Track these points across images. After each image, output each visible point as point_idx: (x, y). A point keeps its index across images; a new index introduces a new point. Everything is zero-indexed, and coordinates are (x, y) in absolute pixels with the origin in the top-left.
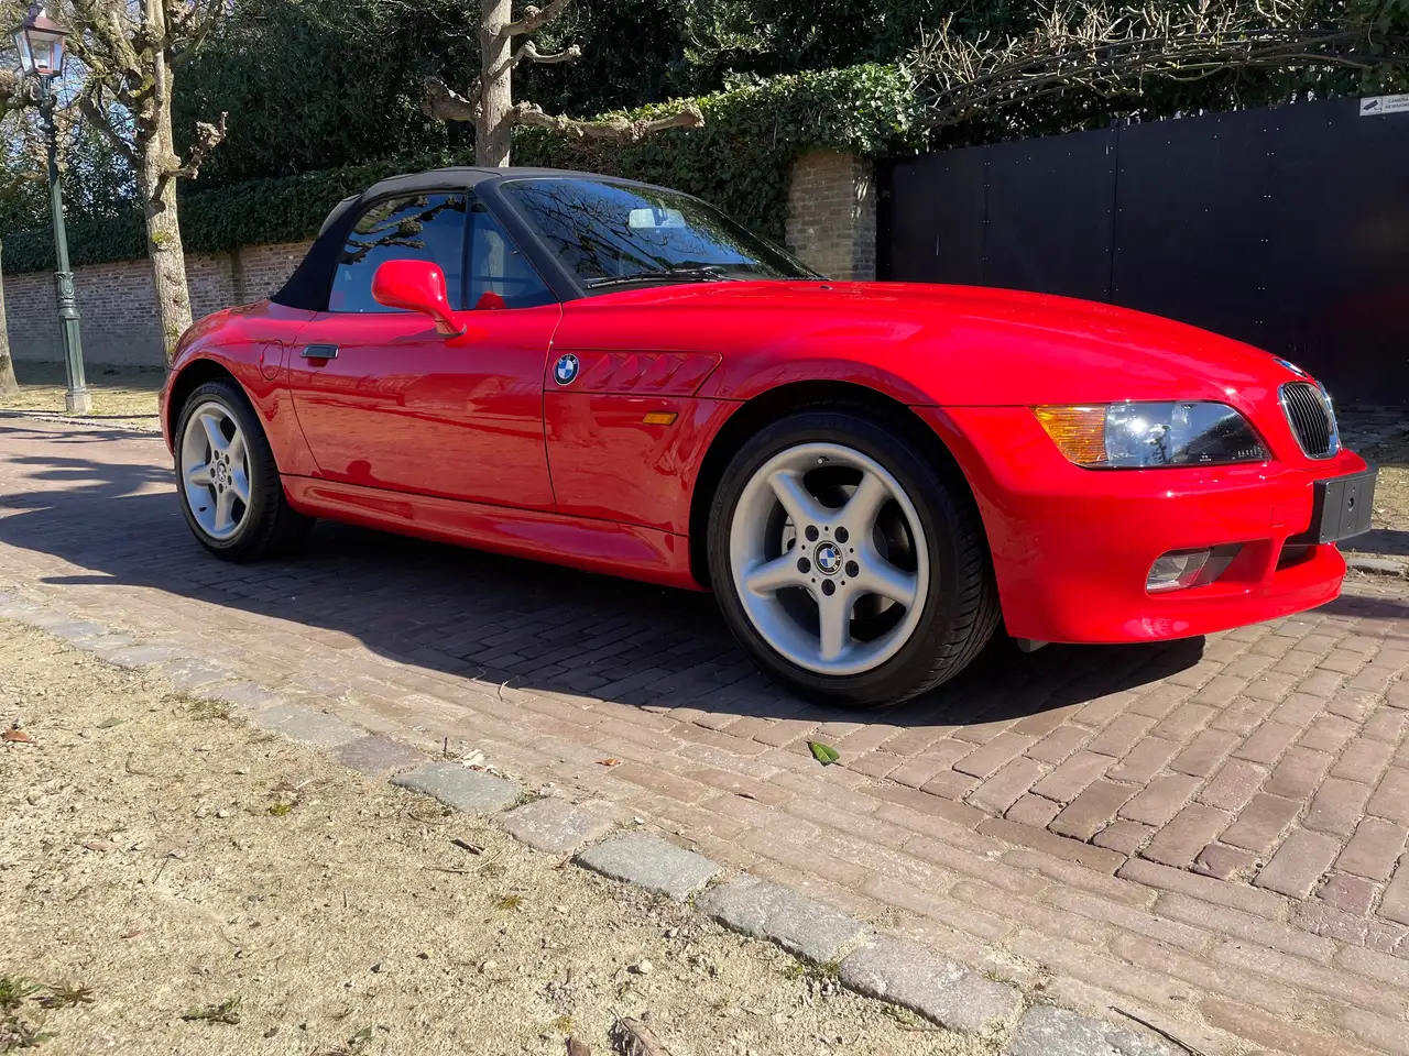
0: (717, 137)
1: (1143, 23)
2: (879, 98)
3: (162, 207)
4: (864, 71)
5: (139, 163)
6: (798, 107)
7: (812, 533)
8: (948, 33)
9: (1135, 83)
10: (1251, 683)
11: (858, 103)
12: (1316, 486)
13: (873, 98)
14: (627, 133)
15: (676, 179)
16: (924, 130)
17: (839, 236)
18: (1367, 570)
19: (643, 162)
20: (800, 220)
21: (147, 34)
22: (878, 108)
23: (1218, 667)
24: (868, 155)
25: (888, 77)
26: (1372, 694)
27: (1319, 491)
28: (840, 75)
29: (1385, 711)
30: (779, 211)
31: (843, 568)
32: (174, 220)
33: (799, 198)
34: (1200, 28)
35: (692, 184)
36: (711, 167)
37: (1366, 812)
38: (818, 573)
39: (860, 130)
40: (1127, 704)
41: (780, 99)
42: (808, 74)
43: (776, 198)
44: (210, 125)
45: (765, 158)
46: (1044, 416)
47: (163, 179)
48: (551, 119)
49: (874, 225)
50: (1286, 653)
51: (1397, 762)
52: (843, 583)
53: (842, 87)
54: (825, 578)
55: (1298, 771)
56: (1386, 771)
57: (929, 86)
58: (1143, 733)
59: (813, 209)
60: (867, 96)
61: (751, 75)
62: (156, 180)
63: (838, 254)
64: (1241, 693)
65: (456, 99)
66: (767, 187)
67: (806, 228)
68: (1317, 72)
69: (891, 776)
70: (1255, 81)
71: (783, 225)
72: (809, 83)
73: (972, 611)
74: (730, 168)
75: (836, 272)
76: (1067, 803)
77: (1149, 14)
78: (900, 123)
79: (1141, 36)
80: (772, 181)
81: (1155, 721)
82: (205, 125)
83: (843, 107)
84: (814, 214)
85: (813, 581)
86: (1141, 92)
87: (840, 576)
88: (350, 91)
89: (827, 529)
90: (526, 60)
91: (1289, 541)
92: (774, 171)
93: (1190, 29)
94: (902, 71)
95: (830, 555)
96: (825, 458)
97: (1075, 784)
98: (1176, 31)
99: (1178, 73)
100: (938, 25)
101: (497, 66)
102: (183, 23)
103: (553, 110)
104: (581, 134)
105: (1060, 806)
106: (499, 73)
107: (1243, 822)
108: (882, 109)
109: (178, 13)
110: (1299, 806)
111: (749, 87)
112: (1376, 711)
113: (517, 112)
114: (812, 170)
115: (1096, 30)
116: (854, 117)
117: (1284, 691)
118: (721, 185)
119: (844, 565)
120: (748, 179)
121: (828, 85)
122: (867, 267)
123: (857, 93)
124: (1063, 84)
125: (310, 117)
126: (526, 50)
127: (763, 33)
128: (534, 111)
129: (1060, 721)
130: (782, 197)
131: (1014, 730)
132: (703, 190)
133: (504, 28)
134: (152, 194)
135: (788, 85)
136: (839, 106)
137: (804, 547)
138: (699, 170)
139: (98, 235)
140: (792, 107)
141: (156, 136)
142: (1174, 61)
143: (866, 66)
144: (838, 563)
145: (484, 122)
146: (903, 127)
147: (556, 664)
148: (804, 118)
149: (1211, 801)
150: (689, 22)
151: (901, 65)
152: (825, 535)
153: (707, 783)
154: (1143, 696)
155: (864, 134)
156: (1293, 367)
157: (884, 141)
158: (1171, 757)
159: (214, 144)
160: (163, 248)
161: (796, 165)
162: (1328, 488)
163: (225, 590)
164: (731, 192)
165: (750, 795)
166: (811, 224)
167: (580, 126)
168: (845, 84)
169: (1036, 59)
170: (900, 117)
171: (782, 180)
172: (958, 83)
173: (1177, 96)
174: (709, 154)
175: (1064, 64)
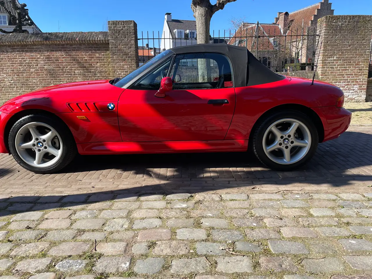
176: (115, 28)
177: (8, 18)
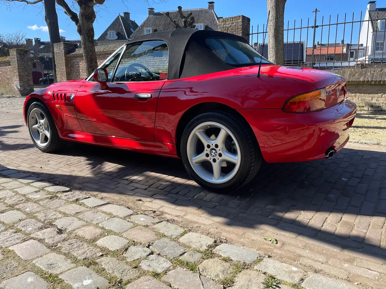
176: (224, 26)
177: (204, 27)
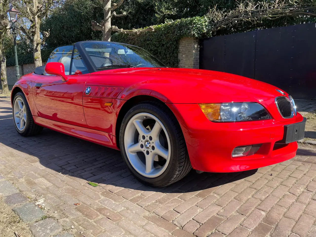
0: (162, 34)
1: (262, 6)
2: (199, 24)
3: (37, 51)
4: (196, 18)
5: (32, 41)
6: (180, 27)
7: (144, 137)
8: (216, 9)
9: (260, 20)
10: (269, 181)
11: (194, 26)
12: (284, 127)
13: (198, 24)
14: (136, 33)
15: (153, 44)
16: (210, 32)
17: (190, 57)
18: (311, 144)
19: (146, 40)
20: (181, 53)
21: (33, 12)
22: (199, 27)
23: (261, 175)
24: (197, 38)
25: (202, 20)
26: (303, 186)
27: (286, 128)
28: (190, 19)
29: (306, 192)
30: (176, 51)
31: (151, 148)
32: (40, 54)
33: (181, 48)
34: (276, 7)
35: (157, 45)
36: (161, 41)
37: (292, 231)
38: (145, 148)
39: (195, 32)
40: (231, 188)
41: (177, 25)
42: (183, 19)
43: (176, 48)
44: (47, 32)
45: (173, 39)
46: (203, 106)
47: (37, 44)
48: (119, 30)
49: (199, 54)
50: (282, 171)
51: (305, 212)
52: (151, 152)
53: (191, 22)
54: (147, 150)
55: (275, 215)
56: (301, 215)
57: (212, 22)
58: (233, 198)
59: (184, 51)
60: (197, 24)
61: (171, 20)
62: (36, 45)
63: (190, 61)
64: (265, 185)
65: (99, 25)
66: (173, 45)
67: (183, 55)
68: (306, 17)
69: (155, 212)
70: (291, 19)
71: (177, 55)
72: (183, 21)
73: (183, 162)
74: (165, 41)
75: (190, 65)
76: (202, 224)
77: (263, 3)
78: (204, 30)
79: (262, 9)
80: (174, 44)
81: (237, 194)
82: (46, 32)
83: (191, 27)
84: (184, 52)
85: (144, 150)
86: (262, 22)
87: (150, 150)
88: (83, 25)
89: (147, 136)
90: (114, 16)
91: (276, 143)
92: (175, 42)
93: (274, 7)
94: (205, 18)
95: (148, 144)
96: (146, 117)
97: (207, 216)
98: (270, 7)
99: (271, 17)
100: (213, 7)
101: (107, 18)
102: (40, 9)
103: (120, 28)
104: (126, 33)
105: (200, 225)
106: (108, 19)
107: (253, 234)
108: (200, 27)
109: (39, 7)
110: (271, 228)
111: (169, 22)
112: (303, 192)
113: (112, 28)
114: (184, 42)
115: (251, 8)
116: (194, 29)
117: (278, 184)
118: (163, 45)
119: (151, 147)
120: (169, 44)
121: (188, 21)
122: (197, 64)
123: (194, 23)
124: (243, 21)
125: (74, 31)
126: (113, 14)
127: (174, 10)
128: (116, 28)
129: (210, 193)
130: (177, 48)
131: (197, 196)
132: (159, 46)
133: (109, 9)
134: (35, 48)
135: (178, 22)
136: (190, 27)
137: (142, 141)
138: (158, 42)
139: (30, 57)
140: (179, 27)
141: (36, 35)
142: (270, 14)
143: (196, 17)
144: (150, 146)
145: (104, 30)
146: (205, 31)
147: (83, 169)
148: (182, 29)
149: (245, 225)
150: (156, 7)
151: (205, 17)
152: (147, 138)
153: (100, 213)
154: (237, 185)
155: (196, 32)
156: (281, 92)
157: (201, 34)
158: (238, 207)
159: (47, 36)
160: (37, 60)
161: (180, 41)
162: (288, 128)
163: (17, 145)
164: (165, 47)
165: (110, 218)
166: (184, 54)
167: (126, 31)
168: (191, 21)
169: (237, 15)
170: (204, 29)
171: (177, 44)
172: (218, 21)
173: (272, 23)
174: (160, 38)
175: (243, 16)
